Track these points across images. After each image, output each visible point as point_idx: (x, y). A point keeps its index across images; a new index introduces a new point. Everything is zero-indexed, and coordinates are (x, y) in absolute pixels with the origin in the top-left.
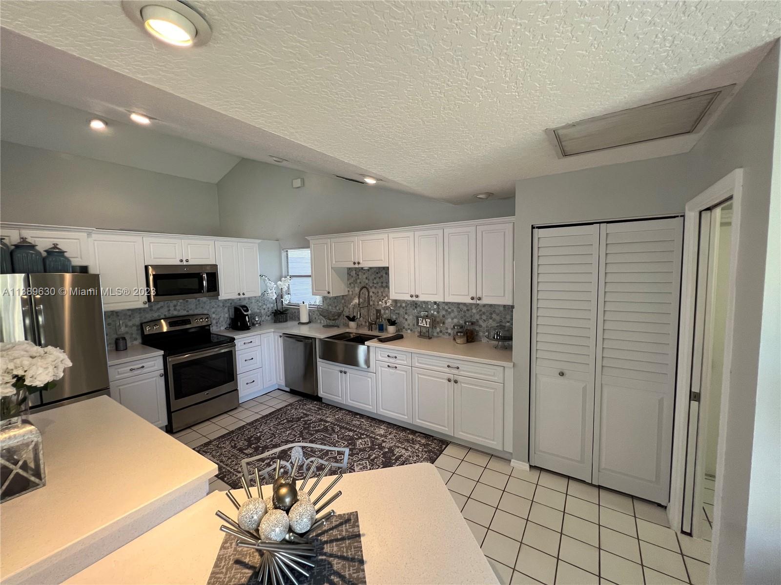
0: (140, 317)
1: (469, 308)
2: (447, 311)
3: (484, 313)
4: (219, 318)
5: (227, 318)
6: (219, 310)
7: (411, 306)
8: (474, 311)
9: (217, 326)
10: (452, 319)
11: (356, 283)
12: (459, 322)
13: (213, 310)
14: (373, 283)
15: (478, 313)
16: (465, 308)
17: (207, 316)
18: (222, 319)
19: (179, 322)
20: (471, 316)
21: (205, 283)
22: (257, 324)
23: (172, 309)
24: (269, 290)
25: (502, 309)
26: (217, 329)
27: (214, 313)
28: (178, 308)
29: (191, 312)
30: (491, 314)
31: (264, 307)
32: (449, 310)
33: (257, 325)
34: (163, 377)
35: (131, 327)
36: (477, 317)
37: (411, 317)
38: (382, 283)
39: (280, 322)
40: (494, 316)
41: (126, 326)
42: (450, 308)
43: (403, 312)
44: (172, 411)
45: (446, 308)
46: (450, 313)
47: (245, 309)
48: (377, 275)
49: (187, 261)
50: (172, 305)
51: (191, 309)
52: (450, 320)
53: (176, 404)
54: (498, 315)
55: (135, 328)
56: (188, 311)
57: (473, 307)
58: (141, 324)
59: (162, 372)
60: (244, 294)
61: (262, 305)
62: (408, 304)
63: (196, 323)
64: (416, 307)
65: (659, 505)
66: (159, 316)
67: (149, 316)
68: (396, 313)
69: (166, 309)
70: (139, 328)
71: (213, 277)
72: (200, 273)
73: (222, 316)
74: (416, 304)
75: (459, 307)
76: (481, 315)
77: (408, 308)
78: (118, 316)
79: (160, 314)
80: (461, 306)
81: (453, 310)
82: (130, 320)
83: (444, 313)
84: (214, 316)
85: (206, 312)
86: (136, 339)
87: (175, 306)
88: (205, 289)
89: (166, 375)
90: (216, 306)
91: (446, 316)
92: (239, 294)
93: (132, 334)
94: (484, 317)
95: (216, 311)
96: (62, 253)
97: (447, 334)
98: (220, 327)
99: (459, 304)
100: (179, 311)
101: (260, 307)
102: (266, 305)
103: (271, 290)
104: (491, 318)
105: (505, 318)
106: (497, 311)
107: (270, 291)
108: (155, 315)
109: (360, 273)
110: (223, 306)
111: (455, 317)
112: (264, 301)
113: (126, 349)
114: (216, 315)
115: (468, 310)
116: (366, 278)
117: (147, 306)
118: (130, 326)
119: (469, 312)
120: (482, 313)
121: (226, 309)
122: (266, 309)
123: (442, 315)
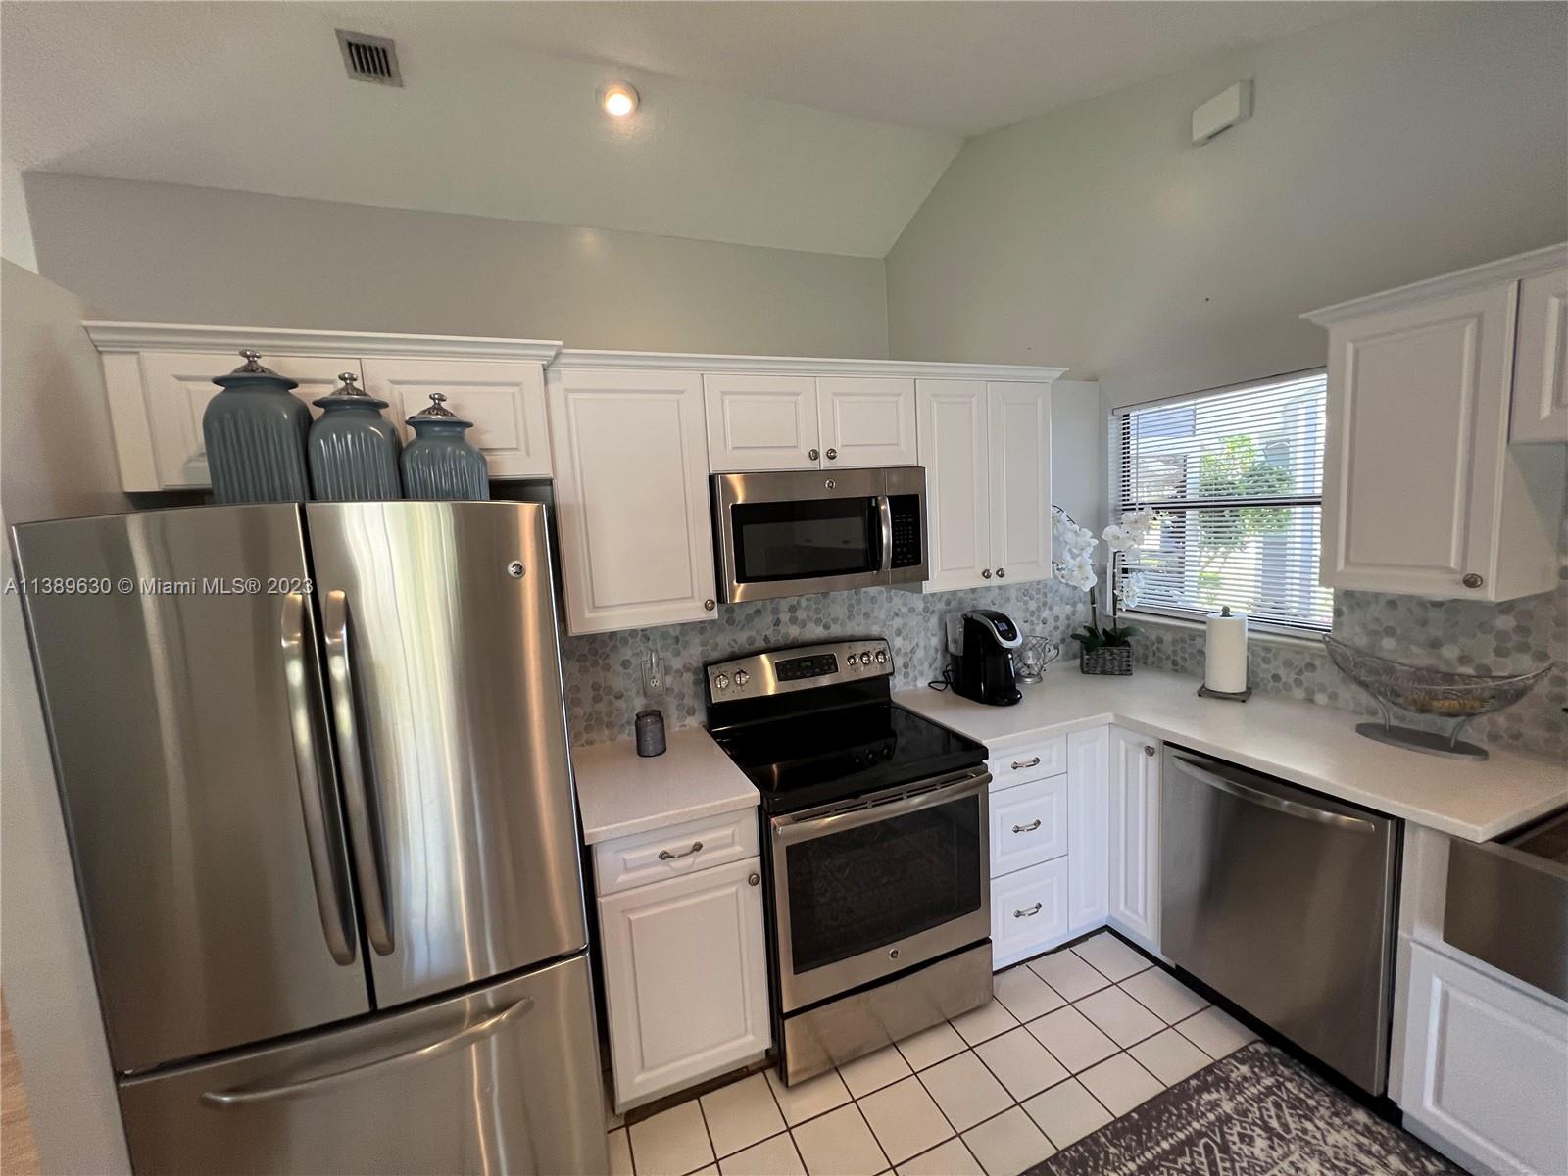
0: (704, 644)
4: (913, 651)
5: (936, 650)
6: (914, 621)
9: (906, 675)
13: (897, 622)
17: (881, 646)
18: (920, 653)
19: (803, 665)
21: (886, 534)
22: (1030, 675)
23: (785, 617)
24: (1067, 556)
26: (908, 684)
27: (898, 633)
28: (801, 615)
29: (836, 631)
31: (1045, 614)
33: (1029, 680)
34: (760, 884)
35: (679, 673)
39: (1103, 673)
41: (667, 671)
44: (786, 1010)
47: (1004, 627)
49: (832, 455)
50: (784, 604)
51: (835, 621)
53: (797, 989)
55: (689, 677)
56: (826, 627)
58: (706, 665)
59: (755, 863)
60: (1000, 574)
61: (1038, 609)
63: (850, 669)
66: (751, 640)
67: (724, 643)
69: (769, 619)
70: (701, 676)
71: (909, 510)
72: (870, 499)
73: (922, 644)
78: (648, 639)
79: (753, 633)
82: (677, 653)
84: (898, 642)
85: (875, 630)
86: (691, 712)
87: (793, 609)
88: (886, 556)
89: (766, 878)
90: (904, 610)
92: (986, 575)
93: (682, 696)
95: (905, 625)
96: (458, 427)
98: (916, 679)
100: (803, 625)
101: (1033, 613)
102: (1051, 608)
103: (1074, 557)
107: (1072, 563)
108: (742, 638)
110: (926, 609)
112: (1045, 595)
113: (664, 750)
114: (904, 639)
117: (715, 614)
118: (678, 671)
121: (934, 621)
122: (1051, 623)
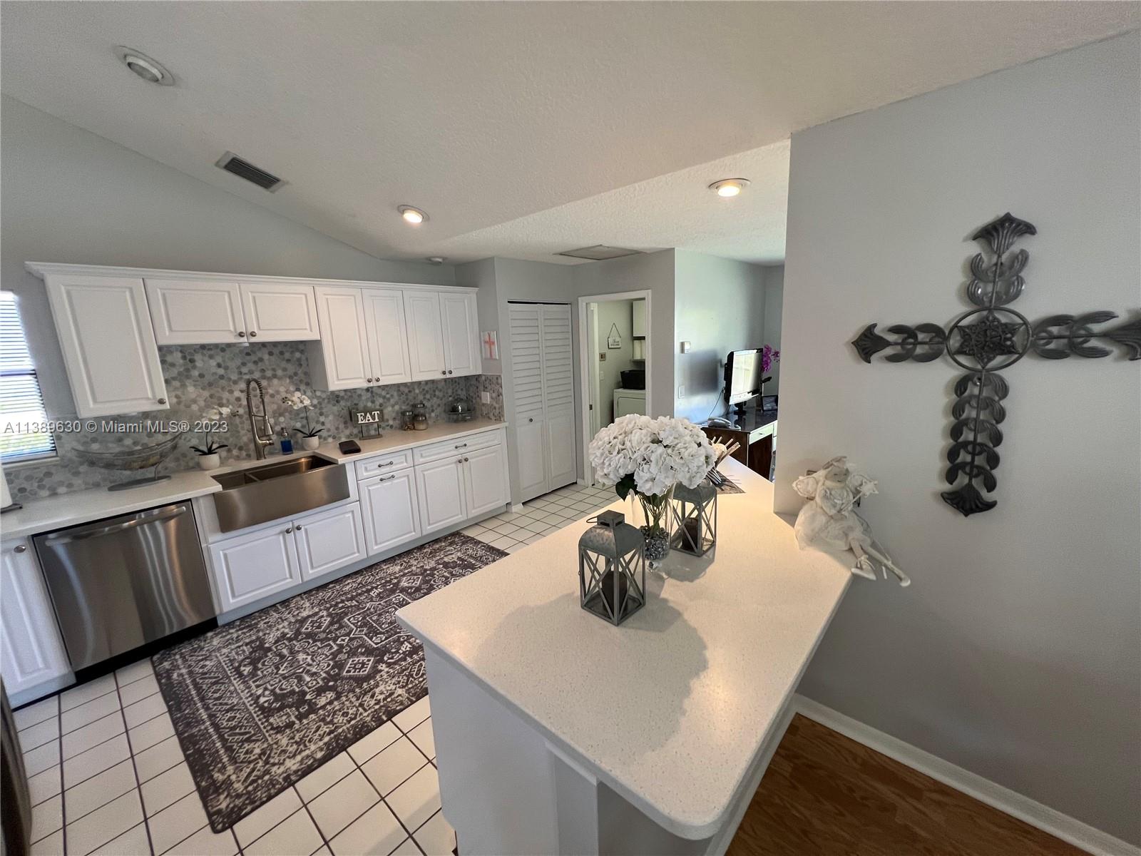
1: (411, 389)
2: (384, 397)
3: (427, 392)
7: (329, 402)
8: (417, 391)
10: (393, 406)
11: (188, 377)
12: (401, 408)
14: (241, 373)
15: (420, 392)
16: (406, 390)
20: (415, 398)
25: (443, 383)
30: (434, 391)
32: (388, 396)
36: (421, 397)
37: (331, 418)
38: (263, 371)
40: (437, 393)
42: (388, 393)
43: (316, 413)
45: (384, 393)
46: (389, 399)
48: (248, 358)
52: (390, 409)
54: (440, 391)
57: (416, 387)
62: (324, 399)
64: (338, 402)
65: (573, 484)
68: (302, 418)
74: (338, 396)
75: (399, 390)
76: (425, 395)
77: (323, 406)
80: (402, 388)
81: (392, 396)
83: (381, 400)
91: (384, 405)
94: (428, 396)
97: (389, 427)
99: (398, 386)
104: (435, 396)
105: (447, 393)
106: (440, 387)
109: (198, 357)
111: (396, 403)
115: (410, 392)
116: (219, 366)
119: (412, 394)
120: (425, 392)
123: (378, 404)
